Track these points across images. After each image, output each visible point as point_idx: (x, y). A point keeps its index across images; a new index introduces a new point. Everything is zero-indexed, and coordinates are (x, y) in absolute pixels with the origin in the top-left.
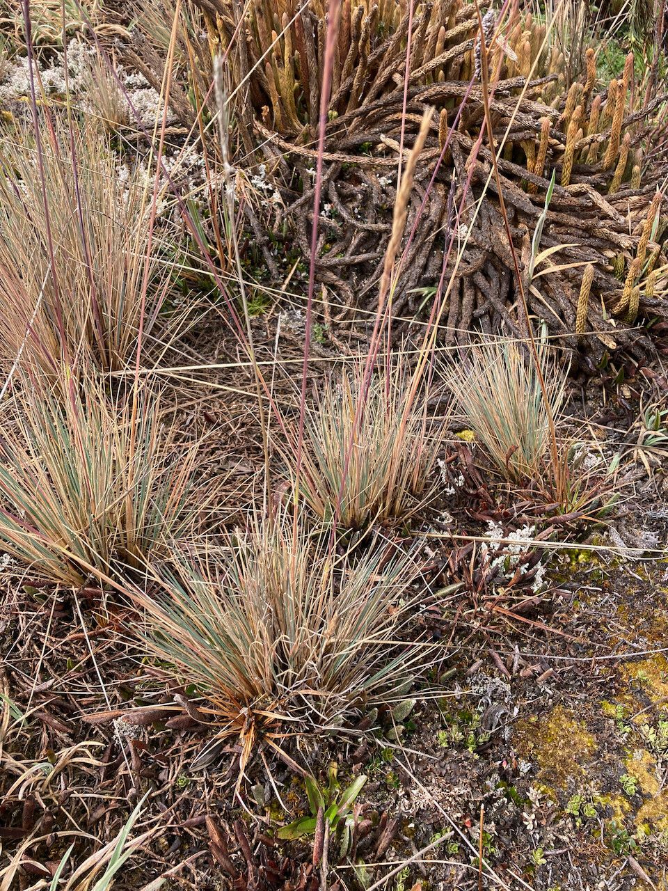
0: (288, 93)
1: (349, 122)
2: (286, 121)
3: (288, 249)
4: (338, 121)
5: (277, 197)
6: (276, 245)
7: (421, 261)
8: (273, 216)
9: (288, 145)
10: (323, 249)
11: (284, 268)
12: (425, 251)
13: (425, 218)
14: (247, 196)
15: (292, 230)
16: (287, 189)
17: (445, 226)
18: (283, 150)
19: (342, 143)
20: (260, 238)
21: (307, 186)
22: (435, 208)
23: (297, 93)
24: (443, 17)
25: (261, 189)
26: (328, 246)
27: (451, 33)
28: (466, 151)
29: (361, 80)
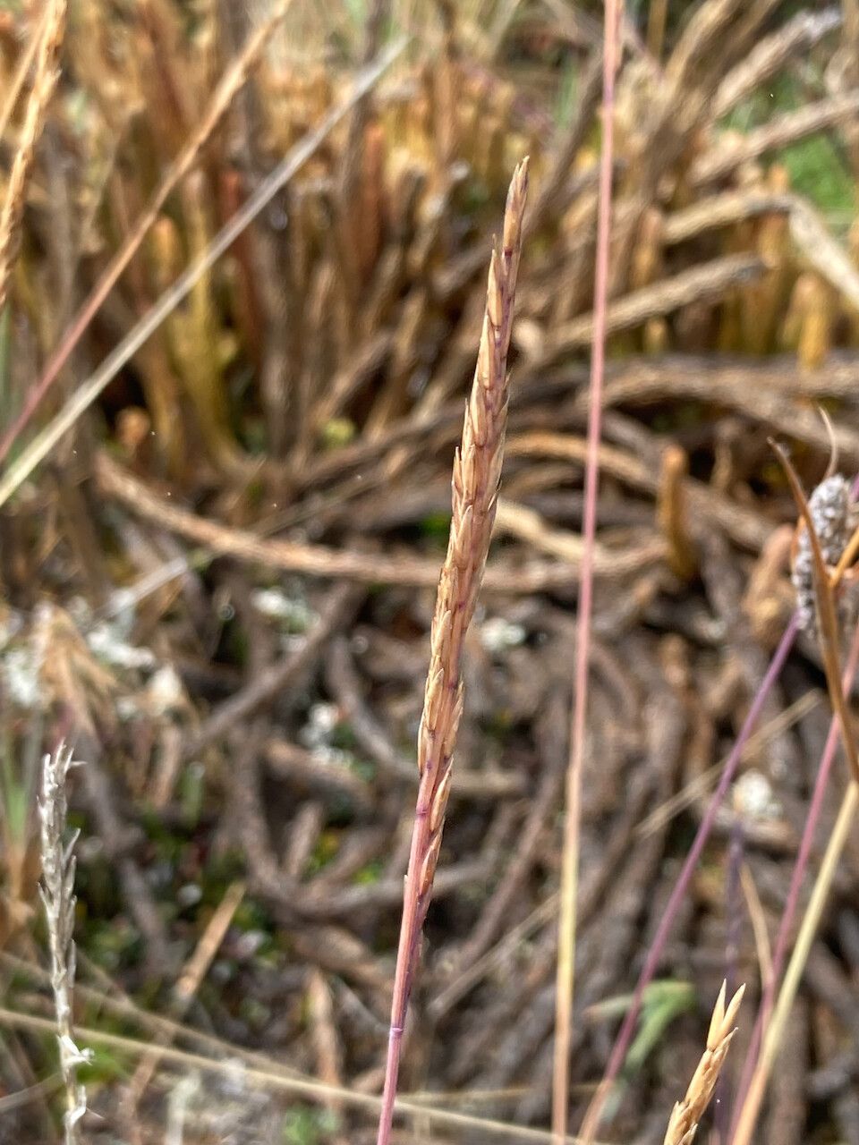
0: (201, 376)
1: (383, 453)
2: (196, 446)
3: (203, 857)
4: (352, 454)
5: (167, 689)
6: (162, 848)
7: (626, 901)
8: (155, 751)
9: (202, 529)
10: (316, 850)
11: (189, 920)
12: (639, 868)
13: (631, 762)
14: (76, 700)
15: (215, 792)
16: (199, 667)
17: (695, 788)
18: (189, 544)
19: (366, 515)
20: (114, 835)
21: (259, 651)
22: (660, 729)
23: (228, 373)
24: (654, 182)
25: (117, 668)
26: (331, 842)
27: (683, 225)
28: (745, 553)
29: (420, 337)
